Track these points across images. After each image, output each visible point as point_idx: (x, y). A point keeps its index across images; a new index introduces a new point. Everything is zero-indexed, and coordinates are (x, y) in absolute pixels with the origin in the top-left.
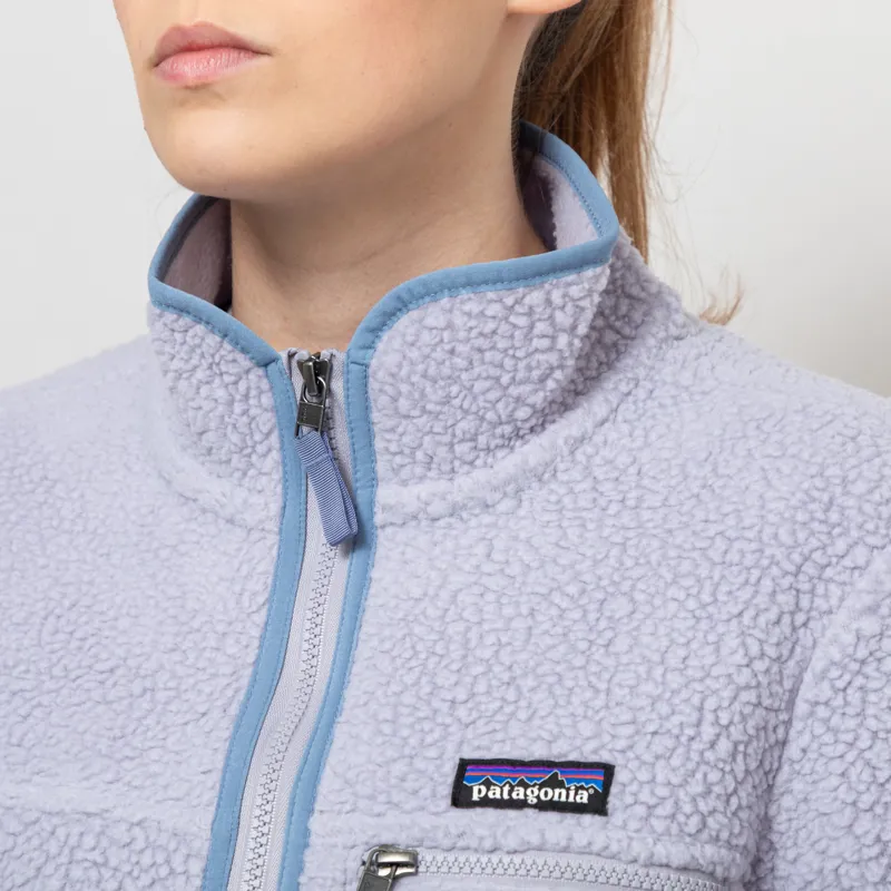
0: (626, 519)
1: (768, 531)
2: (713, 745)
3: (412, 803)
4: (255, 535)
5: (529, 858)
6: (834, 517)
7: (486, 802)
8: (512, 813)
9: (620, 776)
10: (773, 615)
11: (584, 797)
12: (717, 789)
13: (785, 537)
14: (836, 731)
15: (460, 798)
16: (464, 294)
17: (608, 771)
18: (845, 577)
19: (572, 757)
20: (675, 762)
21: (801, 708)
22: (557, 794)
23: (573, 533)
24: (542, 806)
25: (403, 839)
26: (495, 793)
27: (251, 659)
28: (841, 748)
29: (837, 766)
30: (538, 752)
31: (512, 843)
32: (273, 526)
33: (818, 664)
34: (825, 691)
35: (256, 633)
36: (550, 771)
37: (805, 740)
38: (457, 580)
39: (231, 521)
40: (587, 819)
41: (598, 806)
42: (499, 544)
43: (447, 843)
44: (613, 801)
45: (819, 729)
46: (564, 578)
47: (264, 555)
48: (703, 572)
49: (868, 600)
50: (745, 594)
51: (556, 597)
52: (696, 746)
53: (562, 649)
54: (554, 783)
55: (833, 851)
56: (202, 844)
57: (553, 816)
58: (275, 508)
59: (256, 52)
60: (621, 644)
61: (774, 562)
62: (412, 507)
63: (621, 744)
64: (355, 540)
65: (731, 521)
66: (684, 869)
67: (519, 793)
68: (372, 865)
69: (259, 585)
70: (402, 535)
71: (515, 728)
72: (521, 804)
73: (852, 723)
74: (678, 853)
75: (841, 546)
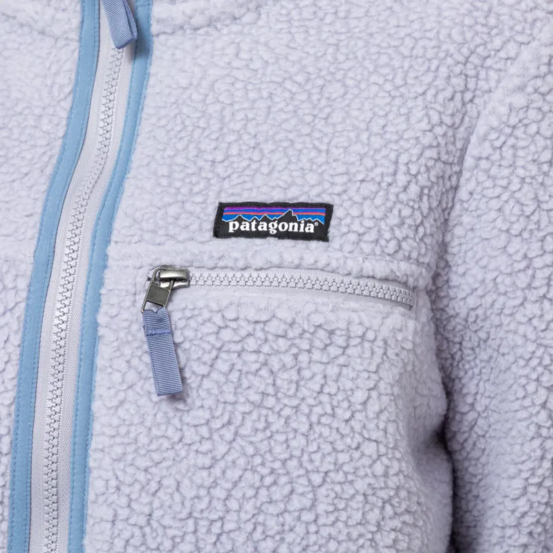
0: (338, 26)
1: (444, 32)
2: (405, 189)
3: (184, 235)
4: (61, 43)
5: (271, 274)
6: (492, 21)
7: (239, 234)
8: (258, 241)
9: (338, 213)
10: (448, 94)
11: (311, 229)
12: (409, 221)
13: (457, 37)
14: (494, 178)
15: (220, 231)
17: (328, 209)
18: (500, 65)
19: (302, 199)
20: (378, 201)
21: (469, 162)
22: (291, 227)
23: (299, 38)
24: (281, 235)
25: (178, 262)
26: (245, 227)
27: (61, 134)
28: (498, 191)
29: (495, 204)
30: (277, 197)
31: (259, 262)
32: (74, 35)
33: (481, 129)
34: (487, 149)
35: (64, 115)
36: (286, 210)
37: (471, 185)
38: (213, 73)
39: (42, 33)
40: (314, 244)
41: (321, 234)
42: (244, 46)
43: (211, 264)
44: (332, 231)
45: (482, 177)
46: (293, 70)
47: (69, 56)
48: (396, 63)
49: (517, 81)
50: (428, 78)
51: (288, 84)
52: (393, 190)
53: (293, 122)
54: (289, 219)
55: (492, 265)
56: (27, 267)
57: (288, 243)
58: (76, 21)
60: (337, 117)
61: (448, 54)
62: (180, 19)
63: (338, 189)
64: (139, 46)
65: (416, 26)
66: (386, 280)
67: (263, 227)
68: (155, 281)
69: (66, 80)
70: (172, 41)
71: (259, 180)
72: (265, 235)
73: (506, 172)
74: (381, 269)
75: (497, 42)
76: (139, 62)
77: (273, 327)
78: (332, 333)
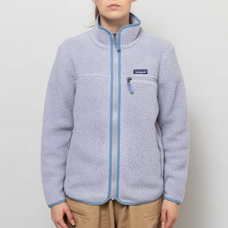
0: (144, 48)
1: (157, 49)
3: (130, 74)
4: (108, 50)
5: (141, 78)
6: (163, 47)
7: (137, 73)
8: (139, 74)
9: (148, 71)
10: (159, 56)
13: (159, 49)
14: (164, 67)
15: (135, 73)
16: (130, 27)
17: (147, 70)
18: (164, 53)
19: (144, 69)
20: (153, 69)
21: (161, 65)
22: (143, 72)
23: (139, 49)
24: (142, 73)
25: (130, 77)
26: (138, 72)
27: (110, 62)
28: (165, 68)
29: (165, 70)
30: (141, 69)
31: (140, 77)
32: (110, 49)
33: (163, 60)
34: (163, 63)
35: (110, 59)
36: (142, 70)
37: (162, 67)
38: (130, 54)
39: (105, 49)
40: (146, 74)
41: (147, 73)
42: (133, 51)
43: (134, 77)
44: (148, 73)
45: (163, 66)
46: (139, 53)
48: (152, 53)
49: (167, 55)
50: (156, 54)
51: (139, 55)
52: (154, 68)
53: (141, 60)
54: (143, 71)
55: (165, 77)
56: (110, 78)
57: (143, 74)
58: (110, 48)
59: (120, 6)
60: (146, 59)
61: (159, 51)
62: (124, 47)
63: (148, 68)
64: (119, 51)
65: (154, 48)
66: (154, 79)
67: (140, 72)
68: (128, 79)
69: (110, 55)
70: (124, 50)
71: (138, 67)
72: (140, 73)
73: (166, 66)
74: (154, 77)
75: (164, 50)
76: (119, 53)
77: (143, 84)
78: (149, 85)
